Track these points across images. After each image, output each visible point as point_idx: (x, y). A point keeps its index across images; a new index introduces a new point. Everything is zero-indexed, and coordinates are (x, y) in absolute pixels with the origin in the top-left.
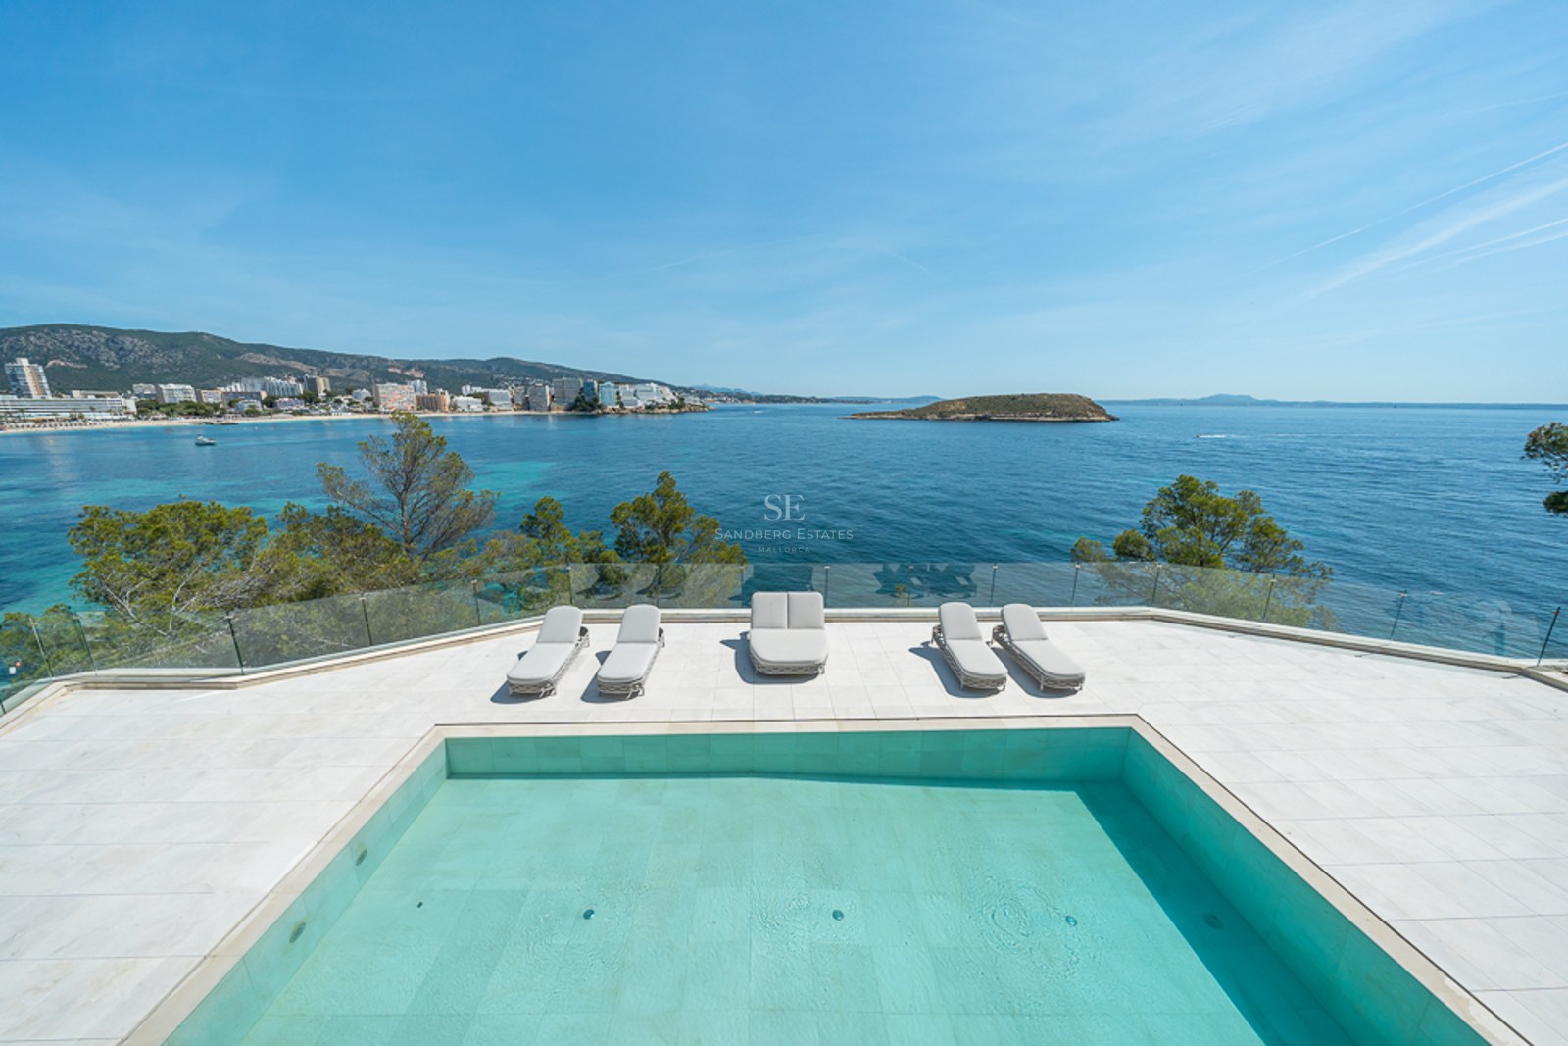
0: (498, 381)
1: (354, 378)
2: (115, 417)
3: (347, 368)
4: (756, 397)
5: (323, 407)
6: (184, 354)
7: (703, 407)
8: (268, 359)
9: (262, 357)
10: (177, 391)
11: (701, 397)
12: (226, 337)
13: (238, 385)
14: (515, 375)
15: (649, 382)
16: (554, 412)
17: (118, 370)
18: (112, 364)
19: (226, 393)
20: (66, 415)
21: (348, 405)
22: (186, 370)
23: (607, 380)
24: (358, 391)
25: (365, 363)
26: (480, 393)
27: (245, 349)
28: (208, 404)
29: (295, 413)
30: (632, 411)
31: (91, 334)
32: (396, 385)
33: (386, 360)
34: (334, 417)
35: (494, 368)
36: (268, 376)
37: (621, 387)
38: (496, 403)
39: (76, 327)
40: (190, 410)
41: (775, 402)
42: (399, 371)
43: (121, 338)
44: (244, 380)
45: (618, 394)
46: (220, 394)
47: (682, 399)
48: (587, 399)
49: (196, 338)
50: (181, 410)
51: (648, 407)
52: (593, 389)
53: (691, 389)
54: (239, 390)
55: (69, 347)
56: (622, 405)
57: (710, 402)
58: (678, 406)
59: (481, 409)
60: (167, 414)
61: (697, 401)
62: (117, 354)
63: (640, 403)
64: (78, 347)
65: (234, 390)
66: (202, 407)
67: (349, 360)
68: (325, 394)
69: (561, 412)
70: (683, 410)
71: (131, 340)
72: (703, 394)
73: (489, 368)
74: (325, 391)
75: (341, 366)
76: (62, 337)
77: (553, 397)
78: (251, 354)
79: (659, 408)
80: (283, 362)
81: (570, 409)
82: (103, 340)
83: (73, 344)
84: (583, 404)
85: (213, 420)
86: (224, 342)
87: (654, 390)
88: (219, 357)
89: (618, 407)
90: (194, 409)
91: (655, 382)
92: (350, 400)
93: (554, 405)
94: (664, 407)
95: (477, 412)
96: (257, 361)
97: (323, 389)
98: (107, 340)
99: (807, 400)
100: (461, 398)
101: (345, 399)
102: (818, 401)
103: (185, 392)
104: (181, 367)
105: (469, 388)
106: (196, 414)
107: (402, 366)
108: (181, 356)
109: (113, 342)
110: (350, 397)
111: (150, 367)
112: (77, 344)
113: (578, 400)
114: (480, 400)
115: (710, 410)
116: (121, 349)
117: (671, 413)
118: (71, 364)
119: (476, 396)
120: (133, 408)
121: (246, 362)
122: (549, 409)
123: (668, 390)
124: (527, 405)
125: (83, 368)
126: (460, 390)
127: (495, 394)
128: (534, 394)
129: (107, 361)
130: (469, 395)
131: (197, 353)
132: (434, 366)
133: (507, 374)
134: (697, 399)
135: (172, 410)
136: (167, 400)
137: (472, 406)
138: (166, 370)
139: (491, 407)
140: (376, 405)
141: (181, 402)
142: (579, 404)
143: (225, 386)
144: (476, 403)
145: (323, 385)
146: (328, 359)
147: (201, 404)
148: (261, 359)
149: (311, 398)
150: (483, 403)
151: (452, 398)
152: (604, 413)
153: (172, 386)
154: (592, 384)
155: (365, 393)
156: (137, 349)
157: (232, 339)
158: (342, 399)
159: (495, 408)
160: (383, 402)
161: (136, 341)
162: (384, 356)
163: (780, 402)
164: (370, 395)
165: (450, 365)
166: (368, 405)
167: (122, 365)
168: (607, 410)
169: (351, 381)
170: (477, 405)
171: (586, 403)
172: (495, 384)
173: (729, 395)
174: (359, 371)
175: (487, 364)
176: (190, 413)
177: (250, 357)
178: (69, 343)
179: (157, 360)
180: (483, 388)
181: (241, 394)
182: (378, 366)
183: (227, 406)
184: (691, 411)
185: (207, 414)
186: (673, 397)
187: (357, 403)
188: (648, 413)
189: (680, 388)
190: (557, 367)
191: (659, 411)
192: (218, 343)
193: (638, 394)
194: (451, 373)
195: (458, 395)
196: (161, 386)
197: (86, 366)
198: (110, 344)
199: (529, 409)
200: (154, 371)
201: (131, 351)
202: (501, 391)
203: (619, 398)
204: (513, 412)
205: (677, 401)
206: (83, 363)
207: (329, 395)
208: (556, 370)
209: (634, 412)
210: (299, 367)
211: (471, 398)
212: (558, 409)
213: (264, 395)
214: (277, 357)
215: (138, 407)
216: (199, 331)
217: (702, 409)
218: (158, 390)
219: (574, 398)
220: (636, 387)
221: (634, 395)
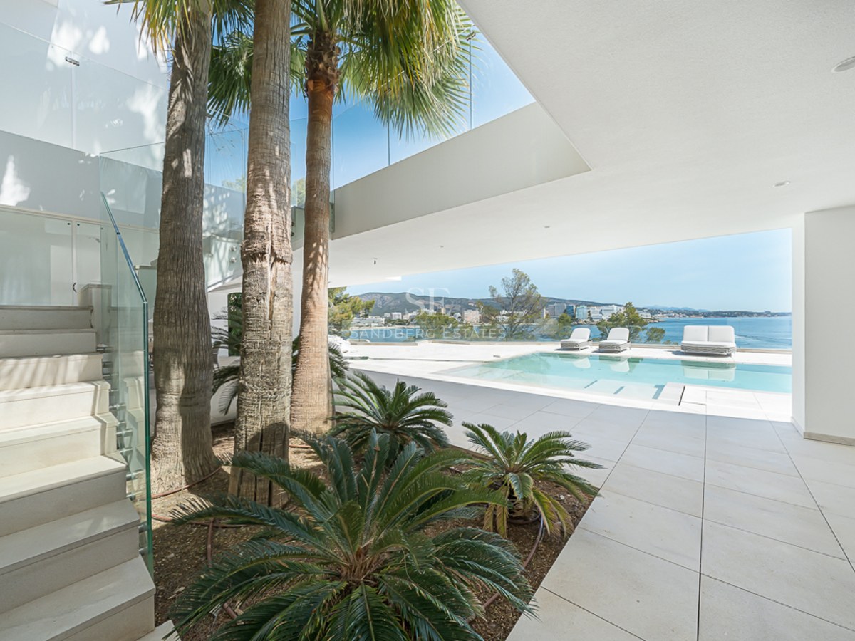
1: (456, 309)
2: (378, 325)
4: (703, 313)
7: (654, 320)
9: (424, 300)
10: (397, 315)
11: (652, 314)
13: (415, 313)
15: (611, 305)
17: (382, 309)
18: (381, 307)
19: (411, 316)
20: (367, 324)
22: (402, 308)
23: (582, 304)
24: (456, 314)
25: (460, 301)
28: (405, 320)
30: (598, 322)
31: (377, 295)
32: (472, 311)
33: (468, 300)
37: (591, 308)
39: (374, 293)
41: (724, 316)
42: (474, 305)
43: (384, 296)
45: (589, 312)
46: (409, 316)
50: (396, 322)
52: (573, 310)
53: (644, 308)
56: (591, 319)
57: (661, 316)
61: (649, 315)
62: (382, 302)
63: (604, 318)
71: (386, 297)
72: (654, 311)
75: (452, 303)
77: (548, 315)
85: (405, 327)
87: (615, 309)
89: (588, 320)
90: (401, 322)
91: (616, 305)
99: (759, 314)
102: (773, 315)
104: (399, 306)
106: (401, 324)
107: (476, 302)
111: (390, 307)
115: (659, 321)
120: (384, 322)
129: (379, 305)
132: (488, 301)
134: (649, 314)
135: (394, 323)
136: (393, 319)
138: (395, 308)
140: (462, 320)
141: (397, 320)
143: (410, 313)
145: (443, 312)
147: (403, 320)
152: (578, 324)
153: (396, 313)
154: (572, 306)
155: (459, 315)
156: (388, 300)
160: (465, 319)
163: (729, 316)
166: (459, 320)
167: (383, 307)
168: (581, 322)
169: (453, 310)
173: (678, 312)
174: (457, 306)
176: (399, 324)
179: (392, 304)
182: (465, 303)
185: (404, 324)
190: (551, 298)
193: (603, 312)
194: (496, 305)
200: (392, 309)
201: (386, 301)
203: (590, 315)
208: (551, 301)
210: (435, 304)
214: (428, 300)
217: (652, 321)
218: (391, 315)
219: (561, 315)
220: (602, 308)
221: (600, 313)
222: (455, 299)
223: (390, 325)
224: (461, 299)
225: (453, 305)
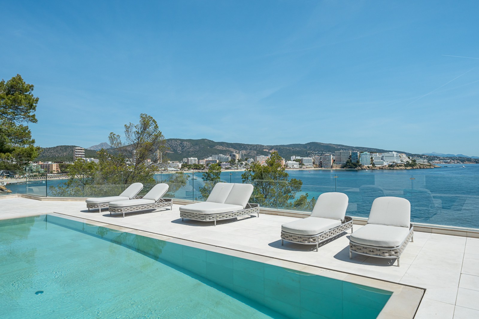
0: (309, 154)
1: (250, 154)
2: (175, 170)
3: (248, 150)
4: (476, 159)
5: (236, 166)
6: (199, 147)
7: (430, 166)
8: (223, 147)
9: (221, 147)
10: (193, 160)
12: (212, 140)
13: (211, 157)
14: (318, 151)
15: (392, 151)
16: (334, 169)
17: (181, 153)
18: (180, 151)
19: (207, 161)
20: (164, 169)
21: (245, 165)
22: (198, 153)
23: (366, 151)
24: (250, 159)
25: (255, 148)
26: (299, 160)
27: (216, 144)
28: (200, 165)
29: (227, 169)
30: (380, 168)
31: (176, 141)
32: (264, 156)
33: (263, 146)
34: (239, 170)
35: (308, 148)
36: (221, 154)
37: (374, 155)
38: (305, 164)
39: (174, 139)
40: (195, 167)
42: (267, 151)
43: (184, 142)
44: (213, 155)
45: (372, 158)
46: (205, 161)
47: (414, 161)
48: (353, 161)
49: (203, 140)
50: (192, 167)
51: (391, 166)
52: (357, 156)
53: (422, 155)
54: (211, 160)
55: (171, 146)
56: (373, 165)
57: (437, 163)
58: (412, 165)
59: (298, 167)
60: (189, 169)
61: (426, 162)
62: (182, 148)
63: (385, 164)
64: (173, 146)
65: (209, 160)
66: (198, 166)
67: (250, 147)
68: (237, 161)
69: (338, 168)
70: (415, 168)
71: (186, 142)
72: (431, 158)
73: (306, 147)
74: (238, 160)
75: (246, 149)
76: (170, 143)
77: (334, 161)
78: (218, 146)
79: (398, 166)
80: (227, 149)
81: (343, 168)
82: (179, 143)
83: (172, 145)
84: (351, 164)
85: (201, 171)
86: (211, 142)
87: (395, 156)
88: (208, 148)
89: (371, 166)
91: (395, 151)
92: (246, 163)
93: (334, 165)
94: (401, 166)
95: (296, 169)
96: (219, 149)
97: (237, 158)
98: (180, 143)
100: (290, 162)
101: (244, 163)
103: (195, 160)
104: (197, 152)
105: (294, 157)
106: (196, 169)
107: (269, 148)
108: (198, 148)
109: (182, 144)
110: (246, 162)
111: (189, 152)
112: (173, 145)
113: (347, 162)
114: (298, 163)
115: (435, 167)
116: (183, 146)
117: (406, 169)
118: (170, 152)
119: (296, 161)
120: (180, 166)
121: (216, 149)
122: (332, 167)
123: (404, 156)
124: (321, 165)
125: (173, 153)
126: (290, 159)
127: (307, 160)
128: (325, 159)
129: (179, 151)
130: (294, 161)
131: (203, 146)
132: (282, 148)
133: (314, 150)
134: (426, 160)
135: (190, 167)
136: (190, 163)
137: (294, 166)
138: (193, 153)
139: (303, 166)
141: (193, 164)
142: (348, 164)
143: (207, 158)
144: (296, 164)
145: (238, 157)
146: (242, 146)
147: (199, 165)
148: (220, 148)
149: (232, 162)
150: (300, 164)
151: (286, 162)
152: (362, 169)
153: (192, 158)
154: (357, 153)
155: (252, 160)
156: (187, 146)
157: (213, 141)
158: (243, 163)
159: (305, 167)
161: (187, 143)
162: (262, 144)
164: (253, 161)
165: (289, 147)
167: (182, 152)
168: (364, 168)
169: (249, 155)
170: (296, 165)
171: (352, 164)
172: (308, 155)
173: (452, 158)
174: (252, 151)
175: (305, 146)
176: (195, 168)
177: (218, 147)
178: (171, 145)
179: (191, 150)
180: (301, 157)
181: (211, 161)
182: (260, 149)
183: (206, 166)
184: (420, 168)
185: (199, 169)
186: (408, 160)
187: (249, 164)
188: (390, 169)
189: (415, 155)
190: (339, 145)
191: (398, 168)
192: (209, 143)
193: (384, 158)
194: (288, 151)
195: (289, 161)
196: (189, 158)
197: (173, 152)
198: (181, 144)
199: (321, 167)
200: (190, 154)
201: (185, 147)
202: (309, 158)
203: (372, 161)
204: (313, 169)
205: (410, 162)
206: (173, 151)
207: (239, 161)
208: (338, 147)
209: (381, 169)
210: (232, 150)
211: (295, 162)
212: (336, 167)
213: (218, 161)
214: (226, 147)
215: (182, 166)
216: (204, 138)
217: (429, 167)
218: (188, 160)
219: (346, 161)
220: (383, 154)
221: (382, 159)
222: (251, 145)
223: (187, 169)
224: (256, 145)
225: (248, 151)
